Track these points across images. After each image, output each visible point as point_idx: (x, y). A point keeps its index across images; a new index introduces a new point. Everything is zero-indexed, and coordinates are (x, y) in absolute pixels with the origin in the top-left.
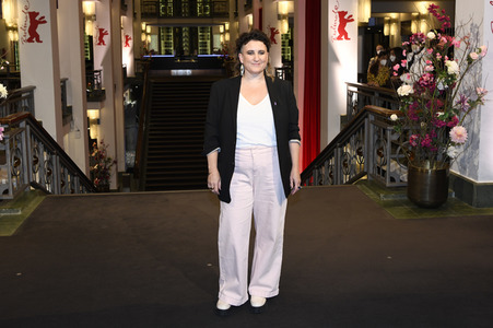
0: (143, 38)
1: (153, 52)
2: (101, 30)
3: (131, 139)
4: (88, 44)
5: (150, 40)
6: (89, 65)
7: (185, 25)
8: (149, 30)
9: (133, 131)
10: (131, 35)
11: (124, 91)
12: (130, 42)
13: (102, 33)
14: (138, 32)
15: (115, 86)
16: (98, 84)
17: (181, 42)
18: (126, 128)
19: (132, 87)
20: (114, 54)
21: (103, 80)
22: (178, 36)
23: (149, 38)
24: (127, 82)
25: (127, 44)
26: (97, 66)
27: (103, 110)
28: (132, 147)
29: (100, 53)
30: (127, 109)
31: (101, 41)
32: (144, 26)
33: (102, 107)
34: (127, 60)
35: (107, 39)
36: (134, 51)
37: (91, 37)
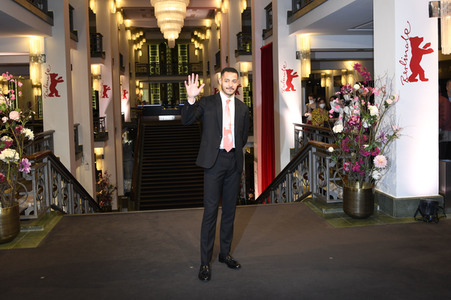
0: (137, 91)
1: (145, 102)
2: (105, 86)
3: (128, 169)
4: (95, 97)
5: (142, 93)
6: (95, 113)
7: (169, 81)
8: (141, 86)
9: (130, 163)
10: (128, 90)
11: (123, 133)
12: (127, 95)
13: (105, 88)
14: (133, 87)
15: (115, 129)
16: (103, 128)
17: (166, 95)
18: (124, 162)
19: (129, 129)
20: (115, 105)
21: (107, 124)
22: (164, 90)
23: (142, 92)
24: (125, 126)
25: (125, 96)
26: (102, 114)
27: (106, 148)
28: (129, 176)
29: (104, 104)
30: (125, 147)
31: (105, 95)
32: (137, 83)
33: (106, 145)
34: (125, 109)
35: (109, 93)
36: (130, 102)
37: (97, 92)
